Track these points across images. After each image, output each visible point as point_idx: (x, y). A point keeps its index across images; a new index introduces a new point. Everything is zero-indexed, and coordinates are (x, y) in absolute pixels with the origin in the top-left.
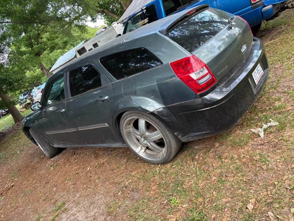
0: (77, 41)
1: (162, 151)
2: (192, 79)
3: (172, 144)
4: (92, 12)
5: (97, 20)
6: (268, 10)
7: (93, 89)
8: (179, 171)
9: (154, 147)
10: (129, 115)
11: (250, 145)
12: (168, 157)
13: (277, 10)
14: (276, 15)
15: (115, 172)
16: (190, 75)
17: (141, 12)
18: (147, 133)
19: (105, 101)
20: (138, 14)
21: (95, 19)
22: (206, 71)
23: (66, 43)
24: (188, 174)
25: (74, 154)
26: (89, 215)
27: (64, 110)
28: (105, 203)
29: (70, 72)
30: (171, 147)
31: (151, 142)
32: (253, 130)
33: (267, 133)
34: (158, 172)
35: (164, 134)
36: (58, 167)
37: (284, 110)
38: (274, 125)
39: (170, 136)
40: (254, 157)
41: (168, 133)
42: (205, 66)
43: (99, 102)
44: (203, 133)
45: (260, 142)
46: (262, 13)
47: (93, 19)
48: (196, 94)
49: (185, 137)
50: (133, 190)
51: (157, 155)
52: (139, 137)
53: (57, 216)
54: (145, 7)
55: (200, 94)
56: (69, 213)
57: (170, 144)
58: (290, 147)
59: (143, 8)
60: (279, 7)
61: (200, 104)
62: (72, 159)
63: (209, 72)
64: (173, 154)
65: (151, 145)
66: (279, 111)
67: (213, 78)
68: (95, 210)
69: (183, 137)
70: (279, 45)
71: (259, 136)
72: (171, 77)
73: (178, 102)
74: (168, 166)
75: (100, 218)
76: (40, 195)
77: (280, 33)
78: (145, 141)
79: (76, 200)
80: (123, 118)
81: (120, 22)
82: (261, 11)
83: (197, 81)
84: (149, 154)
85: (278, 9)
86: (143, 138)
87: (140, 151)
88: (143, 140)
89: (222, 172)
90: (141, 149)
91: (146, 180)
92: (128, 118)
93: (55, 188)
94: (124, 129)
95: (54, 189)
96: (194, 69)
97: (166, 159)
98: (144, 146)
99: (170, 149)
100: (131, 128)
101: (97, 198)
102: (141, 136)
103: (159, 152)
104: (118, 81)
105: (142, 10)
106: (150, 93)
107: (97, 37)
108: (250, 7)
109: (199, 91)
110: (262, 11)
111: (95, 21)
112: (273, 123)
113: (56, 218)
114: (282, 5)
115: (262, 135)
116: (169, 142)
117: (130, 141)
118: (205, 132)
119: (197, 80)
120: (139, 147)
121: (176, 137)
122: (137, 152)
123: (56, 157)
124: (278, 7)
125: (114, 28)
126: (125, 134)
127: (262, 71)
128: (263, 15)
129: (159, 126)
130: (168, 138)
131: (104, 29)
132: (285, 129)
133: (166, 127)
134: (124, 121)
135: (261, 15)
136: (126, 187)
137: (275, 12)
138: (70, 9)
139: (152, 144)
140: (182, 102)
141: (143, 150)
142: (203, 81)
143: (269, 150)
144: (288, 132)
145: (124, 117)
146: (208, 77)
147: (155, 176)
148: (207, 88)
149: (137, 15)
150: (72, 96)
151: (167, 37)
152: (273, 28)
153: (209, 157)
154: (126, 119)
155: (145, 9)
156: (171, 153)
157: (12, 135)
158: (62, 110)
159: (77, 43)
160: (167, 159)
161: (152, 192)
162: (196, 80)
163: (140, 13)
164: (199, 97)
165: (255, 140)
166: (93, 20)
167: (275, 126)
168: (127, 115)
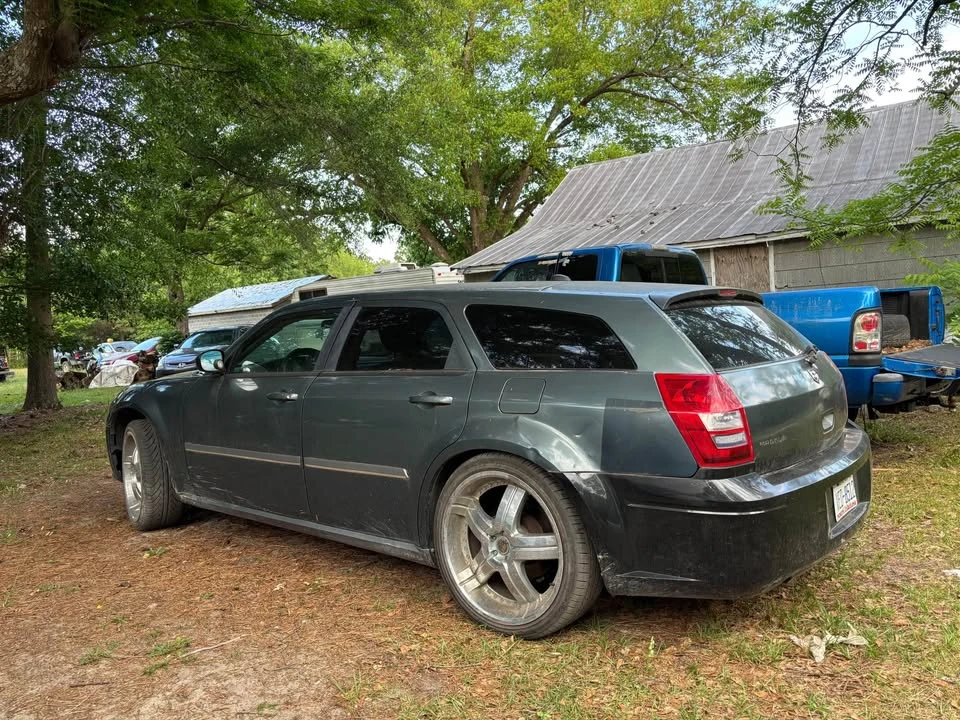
0: (295, 270)
1: (534, 600)
2: (702, 427)
3: (578, 584)
4: (405, 210)
5: (386, 240)
6: (889, 384)
7: (414, 369)
8: (569, 667)
9: (517, 579)
10: (489, 465)
11: (783, 668)
12: (549, 622)
13: (909, 394)
14: (904, 407)
15: (367, 618)
16: (701, 415)
17: (555, 261)
18: (516, 532)
19: (437, 407)
20: (544, 263)
21: (383, 233)
22: (739, 423)
23: (279, 258)
24: (596, 681)
25: (229, 542)
26: (270, 692)
27: (294, 396)
28: (327, 677)
29: (364, 308)
30: (570, 591)
31: (517, 561)
32: (793, 637)
33: (831, 654)
34: (505, 651)
35: (569, 547)
36: (165, 558)
37: (886, 621)
38: (855, 643)
39: (581, 558)
40: (790, 695)
41: (579, 548)
42: (741, 410)
43: (419, 406)
44: (675, 578)
45: (810, 668)
46: (872, 383)
47: (377, 233)
48: (699, 468)
49: (623, 575)
50: (421, 670)
51: (512, 608)
52: (484, 536)
53: (163, 666)
54: (571, 253)
55: (707, 471)
56: (204, 670)
57: (573, 581)
58: (890, 699)
59: (564, 254)
60: (918, 392)
61: (698, 495)
62: (220, 553)
63: (745, 429)
64: (567, 616)
65: (513, 571)
66: (872, 619)
67: (748, 446)
68: (295, 685)
69: (617, 572)
70: (896, 483)
71: (811, 655)
72: (649, 404)
73: (642, 472)
74: (538, 647)
75: (307, 705)
76: (99, 607)
77: (901, 458)
78: (499, 555)
79: (229, 648)
80: (467, 468)
81: (459, 269)
82: (872, 378)
83: (712, 435)
84: (490, 600)
85: (911, 393)
86: (495, 542)
87: (466, 579)
88: (494, 548)
89: (694, 702)
90: (470, 578)
91: (463, 660)
92: (481, 471)
93: (155, 605)
94: (453, 499)
95: (151, 607)
96: (712, 407)
97: (540, 624)
98: (485, 570)
99: (564, 597)
100: (472, 508)
101: (301, 658)
102: (492, 537)
103: (524, 603)
104: (495, 370)
105: (560, 256)
106: (576, 426)
107: (376, 278)
108: (847, 357)
109: (706, 461)
110: (874, 381)
111: (380, 240)
112: (855, 638)
113: (159, 672)
114: (925, 388)
115: (819, 654)
116: (571, 574)
117: (450, 544)
118: (679, 579)
119: (712, 433)
120: (469, 569)
121: (596, 568)
122: (458, 582)
123: (163, 534)
124: (914, 390)
125: (436, 275)
126: (448, 517)
127: (855, 499)
128: (872, 391)
129: (562, 519)
130: (574, 562)
131: (405, 268)
132: (883, 660)
133: (579, 529)
134: (465, 478)
135: (867, 387)
136: (401, 658)
137: (904, 397)
138: (326, 183)
139: (517, 567)
140: (654, 473)
141: (475, 583)
142: (725, 442)
143: (832, 691)
144: (888, 668)
145: (473, 465)
146: (741, 438)
147: (492, 659)
148: (729, 461)
149: (540, 263)
150: (339, 368)
151: (667, 316)
152: (885, 441)
153: (661, 662)
154: (473, 473)
155: (569, 257)
156: (564, 607)
157: (7, 434)
158: (290, 393)
159: (292, 274)
160: (543, 626)
161: (479, 690)
162: (709, 433)
163: (551, 262)
164: (703, 476)
165: (798, 661)
166: (377, 235)
167: (857, 646)
168: (485, 462)
